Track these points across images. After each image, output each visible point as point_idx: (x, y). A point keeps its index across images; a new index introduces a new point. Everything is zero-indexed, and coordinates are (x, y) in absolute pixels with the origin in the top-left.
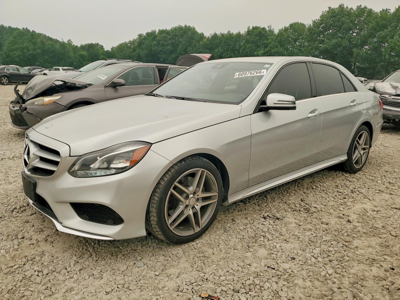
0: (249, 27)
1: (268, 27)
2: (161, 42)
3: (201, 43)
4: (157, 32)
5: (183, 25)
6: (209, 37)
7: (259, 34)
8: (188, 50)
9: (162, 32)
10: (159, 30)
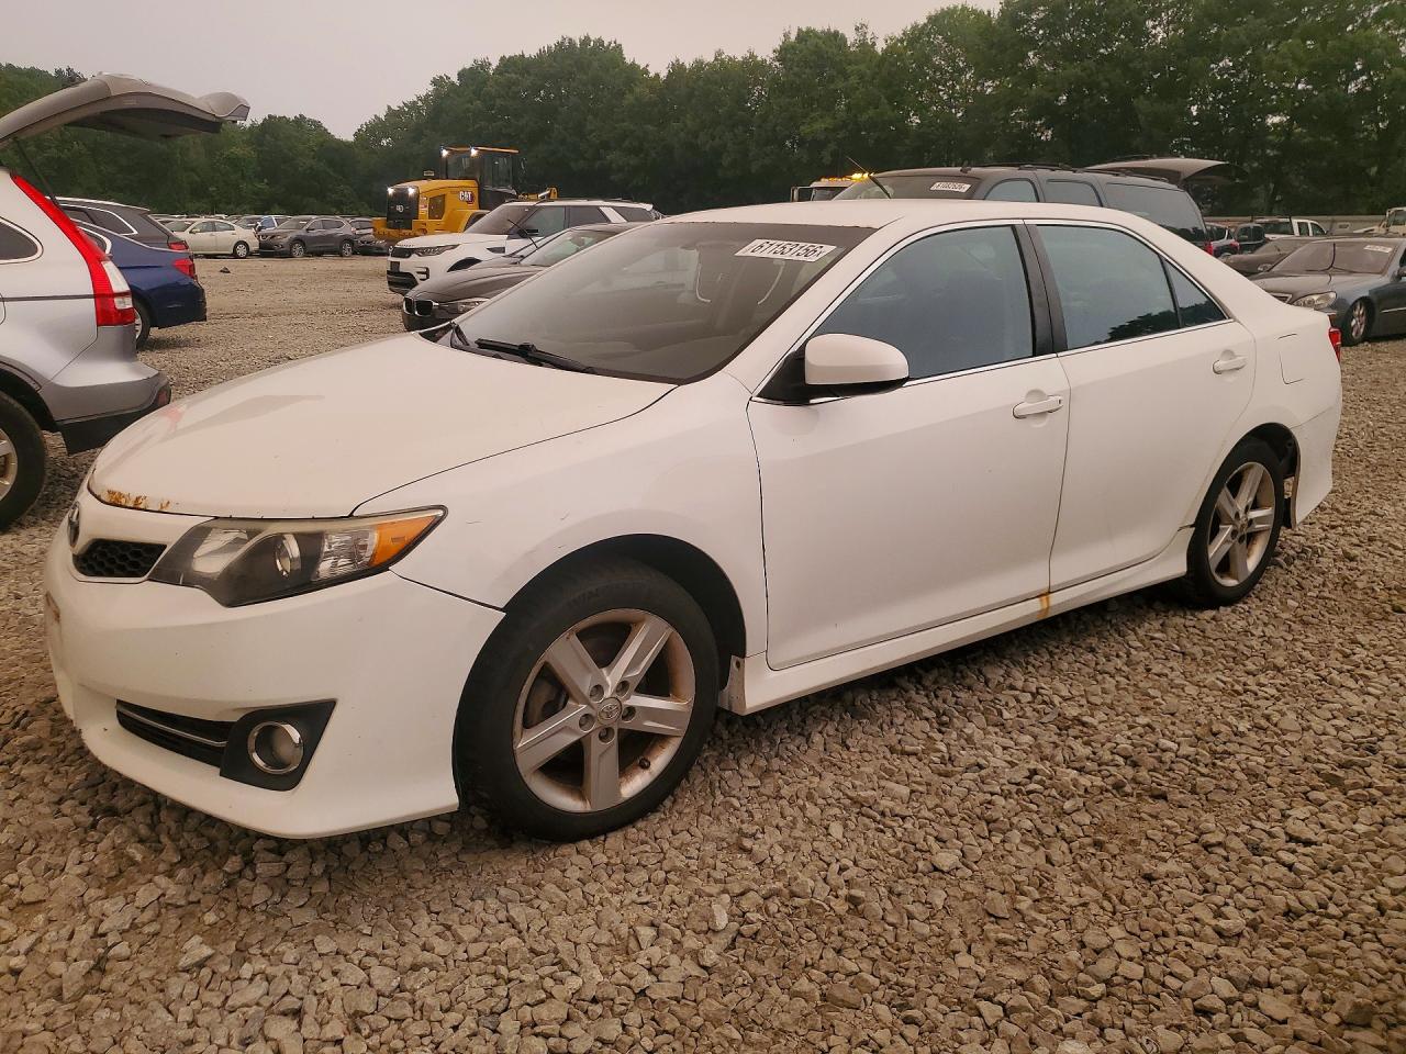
0: (786, 36)
1: (857, 29)
2: (498, 102)
3: (629, 98)
4: (495, 63)
5: (577, 37)
6: (657, 75)
7: (814, 57)
8: (589, 127)
9: (508, 64)
10: (503, 59)
